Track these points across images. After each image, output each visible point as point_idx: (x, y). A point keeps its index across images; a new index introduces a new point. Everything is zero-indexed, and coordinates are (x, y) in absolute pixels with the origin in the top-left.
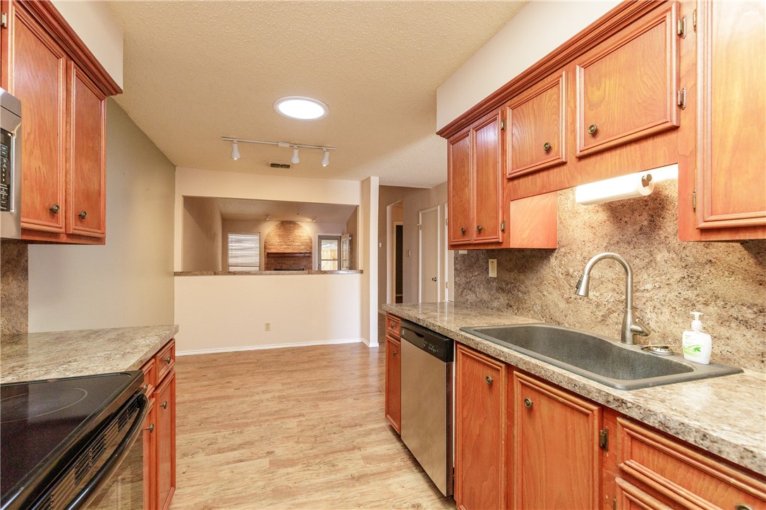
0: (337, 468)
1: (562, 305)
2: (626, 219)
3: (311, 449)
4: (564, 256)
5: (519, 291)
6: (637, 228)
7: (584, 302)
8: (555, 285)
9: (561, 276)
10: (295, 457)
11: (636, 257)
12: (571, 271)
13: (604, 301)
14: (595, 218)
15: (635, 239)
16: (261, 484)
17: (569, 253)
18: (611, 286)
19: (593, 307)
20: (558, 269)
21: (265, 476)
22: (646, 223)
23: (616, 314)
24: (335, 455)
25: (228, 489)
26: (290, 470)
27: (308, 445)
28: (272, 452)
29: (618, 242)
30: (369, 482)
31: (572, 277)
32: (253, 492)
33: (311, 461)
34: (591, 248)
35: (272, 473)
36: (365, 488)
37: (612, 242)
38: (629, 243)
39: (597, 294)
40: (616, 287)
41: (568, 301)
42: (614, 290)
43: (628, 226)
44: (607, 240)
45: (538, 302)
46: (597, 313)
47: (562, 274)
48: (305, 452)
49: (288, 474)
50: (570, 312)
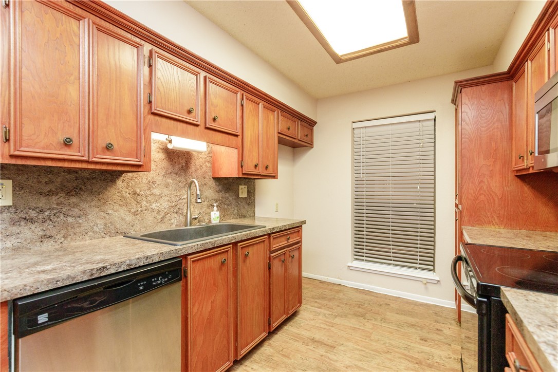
2: (175, 161)
4: (131, 179)
6: (181, 166)
7: (149, 212)
8: (121, 203)
9: (128, 195)
11: (180, 182)
12: (138, 191)
13: (162, 208)
14: (157, 156)
15: (179, 172)
17: (136, 178)
18: (167, 198)
19: (155, 214)
20: (124, 190)
22: (184, 164)
23: (169, 215)
29: (171, 173)
31: (138, 195)
34: (154, 175)
37: (167, 173)
38: (176, 174)
39: (158, 205)
40: (169, 199)
41: (135, 214)
42: (169, 200)
43: (176, 164)
44: (164, 171)
46: (158, 216)
47: (129, 193)
50: (137, 221)
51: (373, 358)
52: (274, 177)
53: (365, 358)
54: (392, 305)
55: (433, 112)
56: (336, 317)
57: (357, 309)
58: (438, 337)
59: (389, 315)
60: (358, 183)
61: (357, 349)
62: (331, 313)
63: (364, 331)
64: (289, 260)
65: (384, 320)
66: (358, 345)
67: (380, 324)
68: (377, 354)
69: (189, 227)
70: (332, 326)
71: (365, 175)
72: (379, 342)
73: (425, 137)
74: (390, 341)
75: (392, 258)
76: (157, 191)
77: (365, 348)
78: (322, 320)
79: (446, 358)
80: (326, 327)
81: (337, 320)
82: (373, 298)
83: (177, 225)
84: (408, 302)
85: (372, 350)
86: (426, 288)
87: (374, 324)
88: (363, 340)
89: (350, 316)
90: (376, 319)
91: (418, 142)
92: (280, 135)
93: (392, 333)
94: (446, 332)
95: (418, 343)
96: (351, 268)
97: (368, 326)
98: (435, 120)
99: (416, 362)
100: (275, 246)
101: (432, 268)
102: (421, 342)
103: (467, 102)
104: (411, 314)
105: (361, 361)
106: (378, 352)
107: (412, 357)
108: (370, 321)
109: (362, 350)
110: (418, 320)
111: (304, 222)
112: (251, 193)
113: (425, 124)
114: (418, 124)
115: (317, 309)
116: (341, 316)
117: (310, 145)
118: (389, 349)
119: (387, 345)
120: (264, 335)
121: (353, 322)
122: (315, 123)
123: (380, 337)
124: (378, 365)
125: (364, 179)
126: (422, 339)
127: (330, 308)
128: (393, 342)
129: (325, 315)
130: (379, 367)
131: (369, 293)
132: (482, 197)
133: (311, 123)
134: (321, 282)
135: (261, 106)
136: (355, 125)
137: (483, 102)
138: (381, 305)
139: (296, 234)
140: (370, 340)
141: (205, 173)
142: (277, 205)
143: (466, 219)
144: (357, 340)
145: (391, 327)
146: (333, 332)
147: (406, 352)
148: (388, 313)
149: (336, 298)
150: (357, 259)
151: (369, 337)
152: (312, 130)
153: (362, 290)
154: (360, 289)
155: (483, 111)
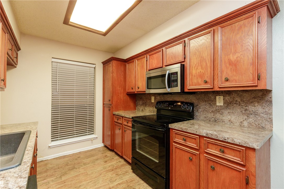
51: (98, 181)
53: (96, 183)
54: (81, 157)
55: (94, 64)
56: (61, 177)
57: (67, 167)
58: (108, 158)
59: (85, 161)
61: (89, 183)
62: (55, 177)
63: (82, 174)
65: (85, 164)
66: (87, 181)
67: (86, 167)
68: (98, 178)
70: (65, 183)
72: (93, 173)
74: (96, 170)
77: (91, 179)
78: (54, 184)
79: (116, 163)
80: (62, 185)
81: (64, 178)
82: (69, 158)
84: (86, 152)
85: (95, 178)
87: (83, 168)
88: (87, 177)
89: (68, 172)
90: (82, 166)
93: (94, 167)
94: (108, 155)
95: (105, 164)
96: (51, 147)
97: (82, 170)
99: (111, 170)
102: (106, 163)
104: (92, 156)
105: (95, 185)
106: (98, 177)
107: (109, 170)
108: (80, 168)
109: (91, 181)
110: (97, 157)
114: (88, 68)
115: (43, 181)
116: (64, 175)
118: (100, 173)
119: (97, 172)
121: (73, 174)
123: (92, 171)
124: (103, 181)
126: (105, 162)
127: (51, 176)
128: (98, 170)
129: (53, 181)
130: (104, 181)
131: (64, 157)
136: (54, 60)
138: (77, 159)
140: (89, 175)
144: (84, 179)
145: (91, 165)
146: (69, 184)
147: (106, 170)
148: (83, 161)
149: (48, 169)
150: (53, 141)
151: (88, 174)
153: (59, 157)
154: (58, 157)
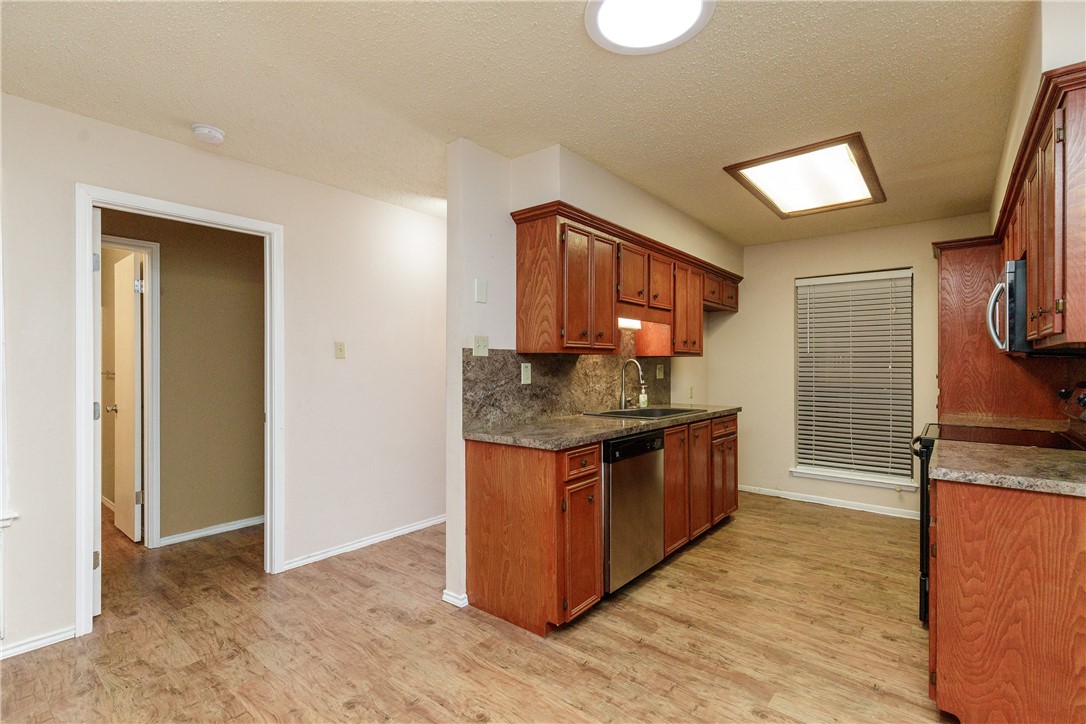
0: (693, 641)
1: (583, 398)
3: (696, 680)
5: (553, 394)
8: (578, 383)
10: (728, 684)
16: (798, 679)
18: (604, 379)
21: (787, 685)
24: (675, 654)
25: (848, 699)
26: (749, 672)
27: (693, 689)
28: (756, 712)
30: (681, 615)
32: (812, 676)
33: (712, 666)
35: (775, 683)
36: (691, 614)
39: (599, 386)
45: (568, 400)
48: (708, 681)
49: (756, 670)
52: (699, 354)
55: (909, 268)
56: (781, 523)
57: (807, 519)
60: (804, 361)
62: (774, 520)
64: (727, 451)
69: (623, 410)
71: (813, 350)
73: (898, 300)
75: (853, 461)
76: (598, 372)
78: (765, 525)
81: (784, 526)
83: (611, 408)
86: (901, 498)
91: (890, 306)
92: (706, 303)
96: (795, 475)
97: (824, 532)
98: (912, 278)
100: (716, 433)
101: (909, 473)
103: (948, 266)
108: (825, 528)
111: (740, 409)
112: (668, 373)
113: (899, 283)
114: (889, 284)
115: (757, 517)
117: (734, 309)
120: (708, 526)
122: (741, 278)
125: (813, 355)
127: (772, 517)
129: (767, 521)
132: (966, 380)
133: (734, 280)
134: (750, 494)
135: (689, 272)
136: (799, 283)
137: (968, 268)
139: (732, 423)
141: (630, 351)
142: (691, 388)
143: (947, 405)
150: (802, 463)
152: (737, 289)
155: (968, 278)
